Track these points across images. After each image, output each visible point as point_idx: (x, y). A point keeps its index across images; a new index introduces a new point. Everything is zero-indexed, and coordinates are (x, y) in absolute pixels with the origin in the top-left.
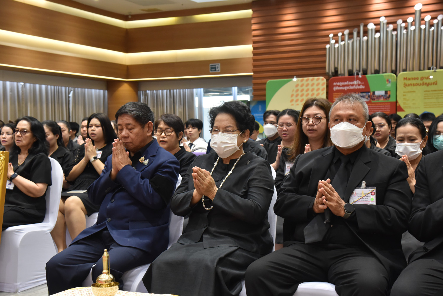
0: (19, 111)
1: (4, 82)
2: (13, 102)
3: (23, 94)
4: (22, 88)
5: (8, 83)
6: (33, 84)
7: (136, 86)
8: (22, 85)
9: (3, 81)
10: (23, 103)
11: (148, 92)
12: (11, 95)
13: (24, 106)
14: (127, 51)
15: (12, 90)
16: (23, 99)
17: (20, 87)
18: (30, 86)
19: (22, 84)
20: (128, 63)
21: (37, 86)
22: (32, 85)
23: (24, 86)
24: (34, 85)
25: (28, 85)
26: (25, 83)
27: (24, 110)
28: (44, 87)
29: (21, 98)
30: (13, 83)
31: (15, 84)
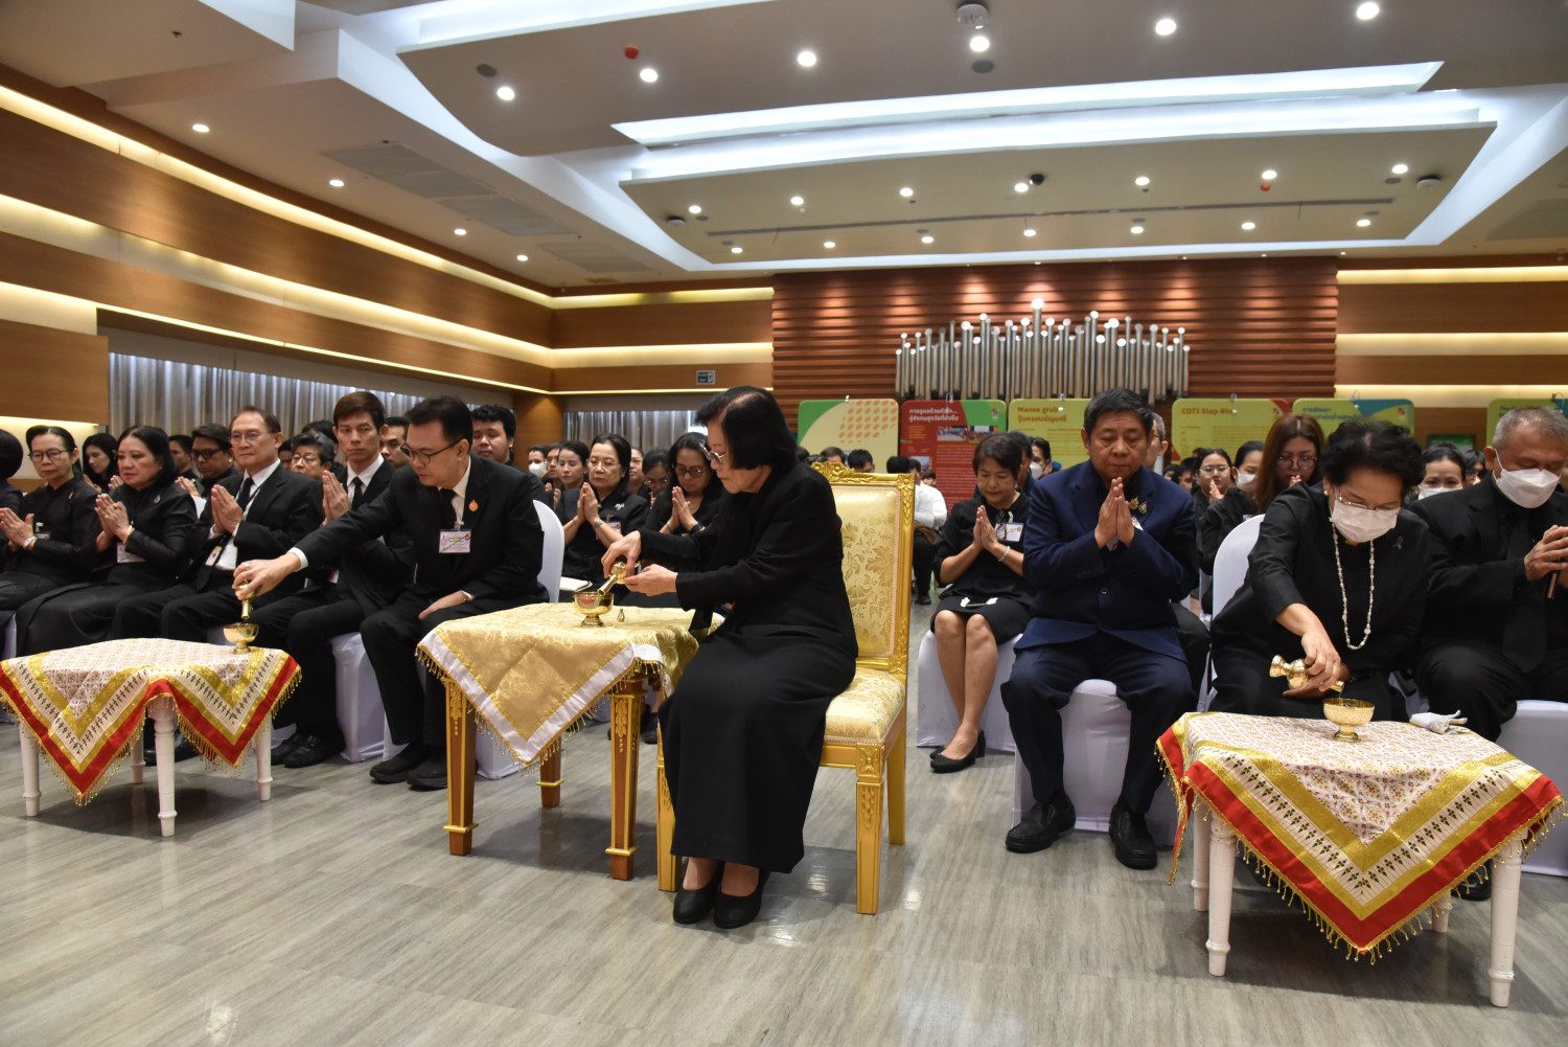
7: (562, 403)
11: (581, 414)
14: (553, 343)
17: (390, 400)
19: (393, 394)
20: (552, 365)
23: (395, 399)
25: (400, 397)
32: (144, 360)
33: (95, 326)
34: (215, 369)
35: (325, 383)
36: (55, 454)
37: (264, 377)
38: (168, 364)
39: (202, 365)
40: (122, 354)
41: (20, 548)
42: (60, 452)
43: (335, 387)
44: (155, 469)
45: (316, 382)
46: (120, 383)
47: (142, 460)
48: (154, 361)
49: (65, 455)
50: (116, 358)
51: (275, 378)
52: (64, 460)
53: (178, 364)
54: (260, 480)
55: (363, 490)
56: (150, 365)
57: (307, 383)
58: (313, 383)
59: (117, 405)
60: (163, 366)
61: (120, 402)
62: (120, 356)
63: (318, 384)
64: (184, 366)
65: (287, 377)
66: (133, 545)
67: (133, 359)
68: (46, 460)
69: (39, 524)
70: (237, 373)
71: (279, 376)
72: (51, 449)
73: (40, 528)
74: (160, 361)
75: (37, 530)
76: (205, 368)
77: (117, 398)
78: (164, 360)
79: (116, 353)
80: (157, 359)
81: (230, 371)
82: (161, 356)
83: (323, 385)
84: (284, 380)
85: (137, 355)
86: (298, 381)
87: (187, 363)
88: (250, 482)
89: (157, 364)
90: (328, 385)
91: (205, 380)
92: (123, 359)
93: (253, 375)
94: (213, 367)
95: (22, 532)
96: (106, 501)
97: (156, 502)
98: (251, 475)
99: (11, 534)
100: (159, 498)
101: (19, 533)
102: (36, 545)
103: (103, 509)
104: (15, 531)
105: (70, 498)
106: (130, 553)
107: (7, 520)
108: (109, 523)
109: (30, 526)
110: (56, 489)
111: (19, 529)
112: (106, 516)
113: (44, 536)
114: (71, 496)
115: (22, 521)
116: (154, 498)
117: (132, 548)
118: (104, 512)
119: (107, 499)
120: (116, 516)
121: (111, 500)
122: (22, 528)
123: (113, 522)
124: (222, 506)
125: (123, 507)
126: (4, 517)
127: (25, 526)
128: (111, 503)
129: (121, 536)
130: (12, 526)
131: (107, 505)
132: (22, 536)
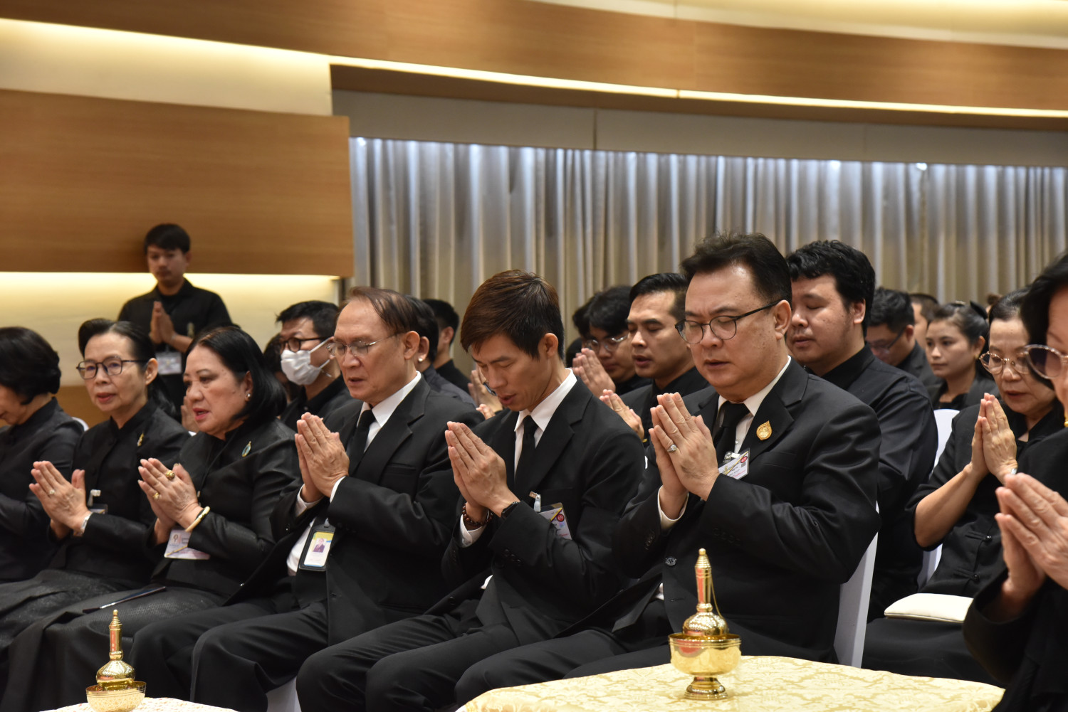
32: (433, 148)
33: (328, 98)
34: (560, 153)
35: (776, 158)
36: (115, 365)
37: (652, 159)
38: (476, 151)
39: (535, 147)
40: (394, 139)
41: (69, 531)
42: (123, 362)
43: (795, 164)
44: (242, 396)
45: (756, 157)
46: (393, 193)
47: (214, 384)
48: (449, 148)
49: (131, 369)
50: (384, 148)
51: (674, 159)
52: (130, 377)
53: (494, 149)
54: (383, 416)
55: (538, 436)
56: (443, 156)
57: (739, 161)
58: (750, 161)
59: (388, 235)
60: (467, 154)
61: (394, 228)
62: (390, 143)
63: (761, 161)
64: (503, 152)
65: (698, 155)
66: (200, 538)
67: (413, 146)
68: (101, 376)
69: (96, 493)
70: (602, 155)
71: (683, 153)
72: (110, 358)
73: (95, 498)
74: (461, 147)
75: (91, 500)
76: (542, 153)
77: (388, 220)
78: (468, 143)
79: (384, 139)
80: (456, 143)
81: (588, 153)
82: (462, 138)
83: (771, 162)
84: (692, 160)
85: (420, 140)
86: (721, 160)
87: (509, 146)
88: (370, 419)
89: (456, 154)
90: (782, 163)
91: (542, 174)
92: (395, 148)
93: (632, 157)
94: (555, 149)
95: (68, 502)
96: (155, 470)
97: (245, 454)
98: (371, 407)
99: (49, 505)
100: (249, 447)
101: (63, 503)
102: (90, 524)
103: (152, 484)
104: (55, 501)
105: (139, 444)
106: (191, 545)
107: (44, 480)
108: (164, 506)
109: (81, 492)
110: (120, 426)
111: (64, 497)
112: (156, 496)
113: (100, 511)
114: (141, 439)
115: (68, 483)
116: (244, 446)
117: (199, 539)
118: (152, 490)
119: (157, 466)
120: (174, 492)
121: (163, 466)
122: (68, 495)
123: (169, 504)
124: (313, 449)
125: (185, 473)
126: (40, 477)
127: (73, 491)
128: (163, 472)
129: (181, 521)
130: (52, 491)
131: (157, 477)
132: (68, 510)
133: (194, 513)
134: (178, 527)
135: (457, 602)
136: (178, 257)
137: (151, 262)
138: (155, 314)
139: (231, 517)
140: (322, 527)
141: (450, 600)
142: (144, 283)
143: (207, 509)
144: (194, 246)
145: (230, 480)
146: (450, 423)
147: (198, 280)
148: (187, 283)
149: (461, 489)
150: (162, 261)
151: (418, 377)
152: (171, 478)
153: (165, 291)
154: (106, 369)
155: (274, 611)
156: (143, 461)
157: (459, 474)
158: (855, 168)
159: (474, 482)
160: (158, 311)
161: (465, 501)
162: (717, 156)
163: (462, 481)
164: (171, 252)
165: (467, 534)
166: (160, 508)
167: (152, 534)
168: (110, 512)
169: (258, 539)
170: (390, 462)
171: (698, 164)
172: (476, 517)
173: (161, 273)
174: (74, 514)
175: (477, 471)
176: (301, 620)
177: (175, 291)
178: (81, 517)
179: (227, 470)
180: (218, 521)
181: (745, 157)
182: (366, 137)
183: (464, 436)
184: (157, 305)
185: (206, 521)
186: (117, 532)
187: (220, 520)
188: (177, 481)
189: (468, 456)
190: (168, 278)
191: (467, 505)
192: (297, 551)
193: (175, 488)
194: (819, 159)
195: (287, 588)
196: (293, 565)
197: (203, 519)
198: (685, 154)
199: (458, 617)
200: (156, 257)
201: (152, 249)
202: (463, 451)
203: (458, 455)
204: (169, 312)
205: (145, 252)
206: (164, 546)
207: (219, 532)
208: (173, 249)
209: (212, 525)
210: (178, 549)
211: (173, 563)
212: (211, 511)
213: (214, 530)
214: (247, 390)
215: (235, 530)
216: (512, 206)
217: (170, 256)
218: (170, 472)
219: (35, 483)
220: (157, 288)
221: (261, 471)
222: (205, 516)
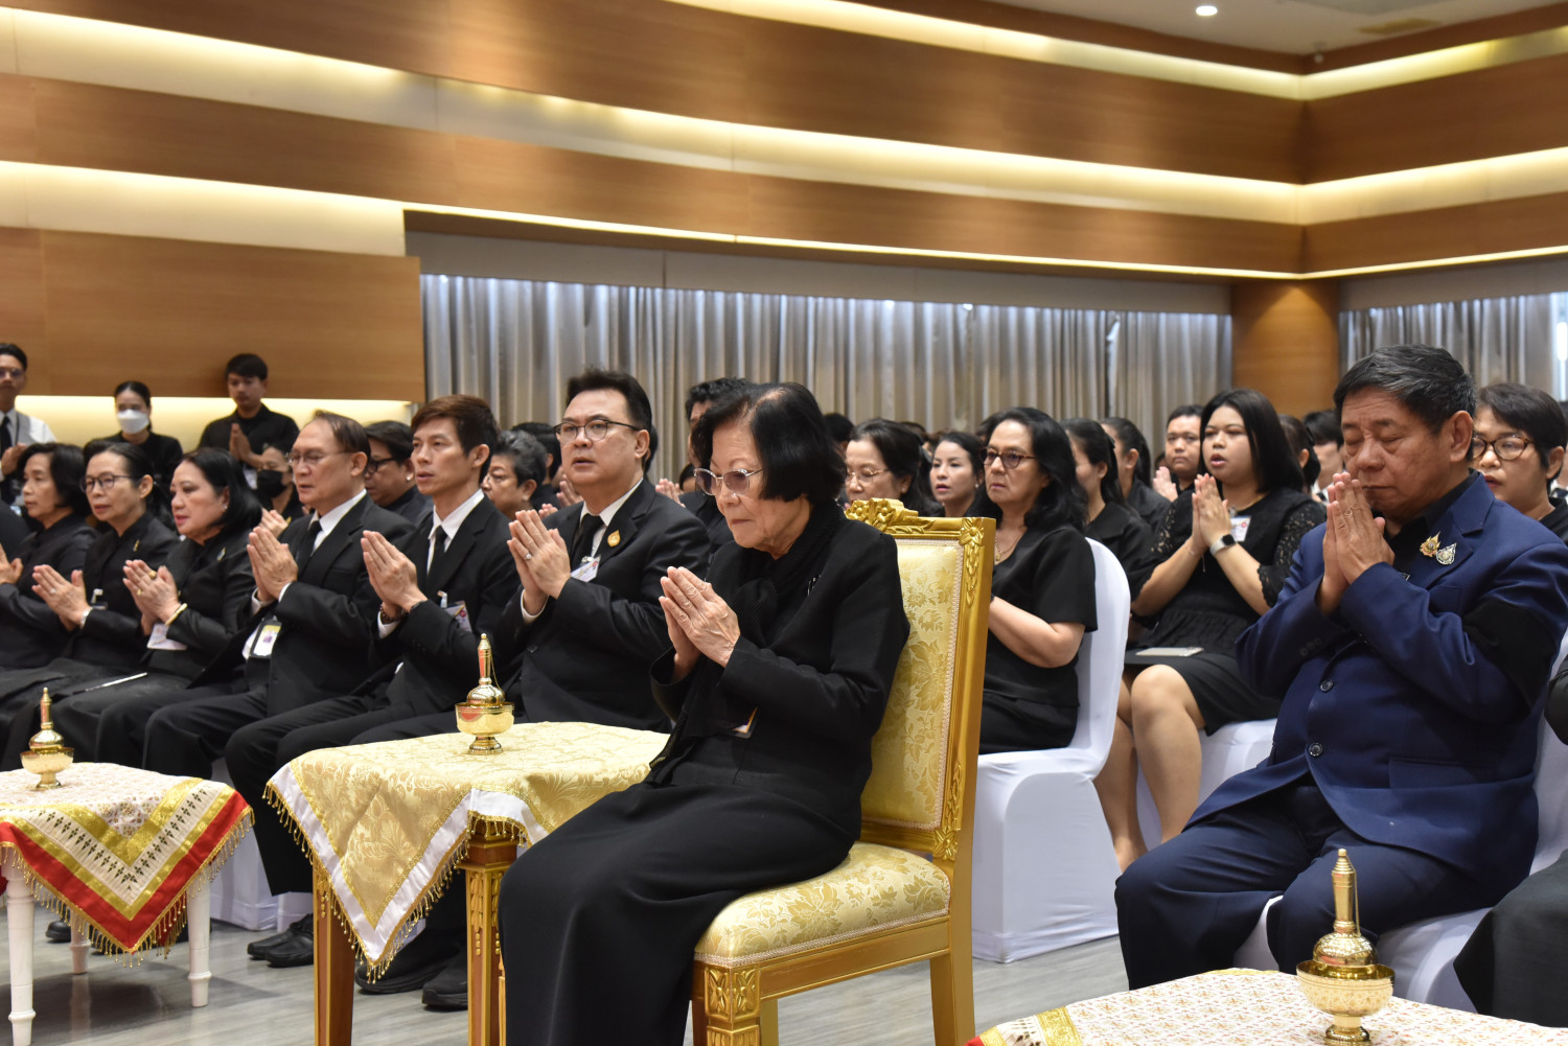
0: (958, 392)
1: (919, 305)
2: (941, 369)
3: (969, 339)
4: (968, 320)
5: (929, 308)
6: (1000, 305)
7: (1333, 295)
8: (969, 312)
9: (915, 301)
10: (969, 369)
11: (1376, 314)
12: (936, 345)
13: (973, 377)
15: (939, 329)
16: (969, 354)
17: (962, 317)
18: (991, 314)
19: (969, 307)
20: (1304, 218)
21: (1013, 312)
22: (996, 309)
23: (973, 316)
24: (1003, 309)
25: (985, 310)
26: (975, 305)
27: (973, 391)
28: (1031, 312)
29: (963, 352)
30: (942, 306)
31: (949, 308)
32: (512, 285)
33: (402, 240)
34: (632, 290)
35: (835, 297)
36: (114, 479)
37: (720, 297)
38: (552, 289)
39: (609, 285)
40: (475, 277)
42: (118, 478)
43: (852, 302)
44: (222, 507)
45: (816, 296)
46: (474, 326)
47: (195, 495)
48: (528, 285)
49: (123, 484)
50: (466, 285)
51: (740, 297)
52: (122, 491)
53: (570, 286)
54: (328, 525)
55: (448, 544)
56: (522, 292)
57: (800, 300)
58: (811, 300)
59: (469, 363)
60: (544, 291)
61: (475, 357)
62: (471, 281)
63: (821, 300)
64: (578, 290)
65: (763, 293)
66: (178, 629)
67: (492, 283)
69: (98, 592)
70: (672, 292)
71: (748, 291)
73: (98, 597)
74: (539, 285)
75: (94, 600)
76: (615, 290)
77: (469, 350)
78: (546, 281)
79: (466, 277)
80: (534, 281)
81: (658, 291)
82: (540, 276)
83: (830, 301)
84: (757, 298)
85: (500, 277)
86: (784, 299)
87: (584, 284)
88: (317, 528)
89: (534, 290)
90: (840, 302)
91: (616, 309)
92: (476, 285)
93: (700, 294)
94: (628, 287)
95: (68, 600)
96: (139, 570)
97: (220, 558)
98: (320, 517)
99: (53, 603)
100: (223, 553)
101: (64, 600)
102: (89, 619)
103: (136, 583)
104: (57, 599)
105: (135, 549)
106: (169, 636)
107: (44, 582)
108: (145, 602)
109: (81, 590)
110: (120, 534)
111: (64, 595)
112: (139, 593)
113: (101, 608)
114: (136, 545)
115: (67, 583)
116: (219, 552)
117: (176, 632)
118: (135, 587)
119: (141, 567)
120: (155, 591)
121: (147, 567)
122: (68, 593)
123: (150, 600)
124: (264, 559)
125: (168, 575)
126: (40, 579)
127: (73, 589)
128: (146, 572)
129: (161, 616)
130: (53, 591)
131: (140, 576)
132: (69, 607)
133: (173, 608)
134: (160, 621)
135: (375, 684)
136: (256, 383)
137: (231, 388)
138: (233, 435)
139: (205, 613)
140: (270, 621)
141: (368, 683)
142: (225, 407)
143: (185, 606)
144: (271, 374)
145: (204, 581)
146: (365, 532)
147: (274, 405)
148: (264, 408)
149: (376, 589)
150: (241, 387)
151: (363, 493)
152: (154, 578)
153: (243, 414)
154: (101, 483)
155: (229, 692)
156: (128, 562)
157: (374, 577)
158: (908, 307)
159: (386, 583)
160: (236, 432)
161: (381, 602)
162: (780, 294)
163: (376, 583)
164: (250, 379)
165: (384, 628)
166: (143, 603)
167: (140, 627)
168: (110, 608)
169: (227, 632)
170: (331, 567)
171: (763, 301)
172: (391, 614)
173: (240, 398)
174: (74, 609)
175: (388, 573)
176: (247, 701)
177: (252, 414)
178: (82, 612)
179: (203, 573)
180: (194, 616)
181: (806, 296)
182: (448, 275)
183: (378, 543)
184: (235, 426)
185: (183, 616)
186: (112, 625)
187: (195, 615)
188: (159, 581)
189: (380, 561)
190: (246, 402)
191: (383, 605)
192: (249, 643)
193: (156, 587)
194: (875, 299)
195: (240, 674)
196: (246, 654)
197: (180, 614)
198: (751, 293)
199: (374, 697)
200: (235, 383)
201: (233, 376)
202: (376, 556)
203: (371, 559)
204: (246, 433)
205: (226, 378)
206: (148, 638)
207: (193, 626)
208: (251, 376)
209: (187, 619)
210: (159, 641)
211: (155, 654)
212: (188, 607)
213: (188, 624)
214: (224, 502)
215: (208, 625)
216: (587, 338)
217: (248, 383)
218: (153, 573)
219: (36, 584)
220: (236, 412)
221: (232, 573)
222: (182, 612)
